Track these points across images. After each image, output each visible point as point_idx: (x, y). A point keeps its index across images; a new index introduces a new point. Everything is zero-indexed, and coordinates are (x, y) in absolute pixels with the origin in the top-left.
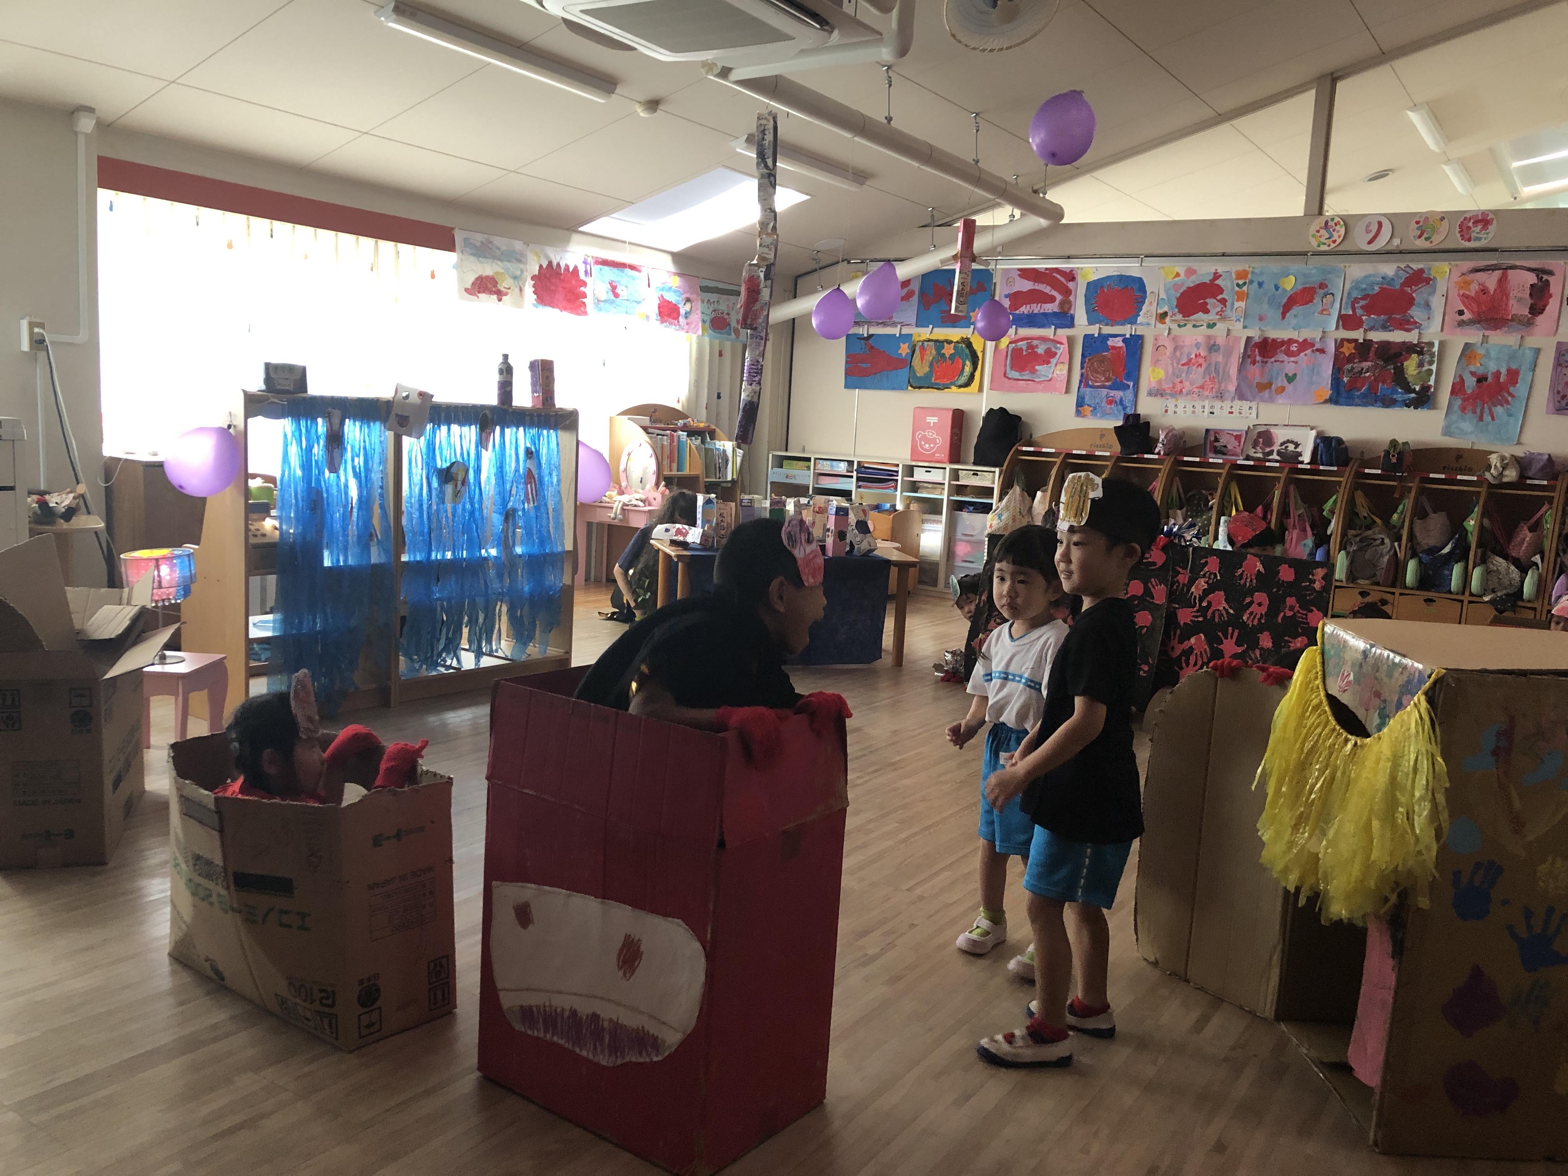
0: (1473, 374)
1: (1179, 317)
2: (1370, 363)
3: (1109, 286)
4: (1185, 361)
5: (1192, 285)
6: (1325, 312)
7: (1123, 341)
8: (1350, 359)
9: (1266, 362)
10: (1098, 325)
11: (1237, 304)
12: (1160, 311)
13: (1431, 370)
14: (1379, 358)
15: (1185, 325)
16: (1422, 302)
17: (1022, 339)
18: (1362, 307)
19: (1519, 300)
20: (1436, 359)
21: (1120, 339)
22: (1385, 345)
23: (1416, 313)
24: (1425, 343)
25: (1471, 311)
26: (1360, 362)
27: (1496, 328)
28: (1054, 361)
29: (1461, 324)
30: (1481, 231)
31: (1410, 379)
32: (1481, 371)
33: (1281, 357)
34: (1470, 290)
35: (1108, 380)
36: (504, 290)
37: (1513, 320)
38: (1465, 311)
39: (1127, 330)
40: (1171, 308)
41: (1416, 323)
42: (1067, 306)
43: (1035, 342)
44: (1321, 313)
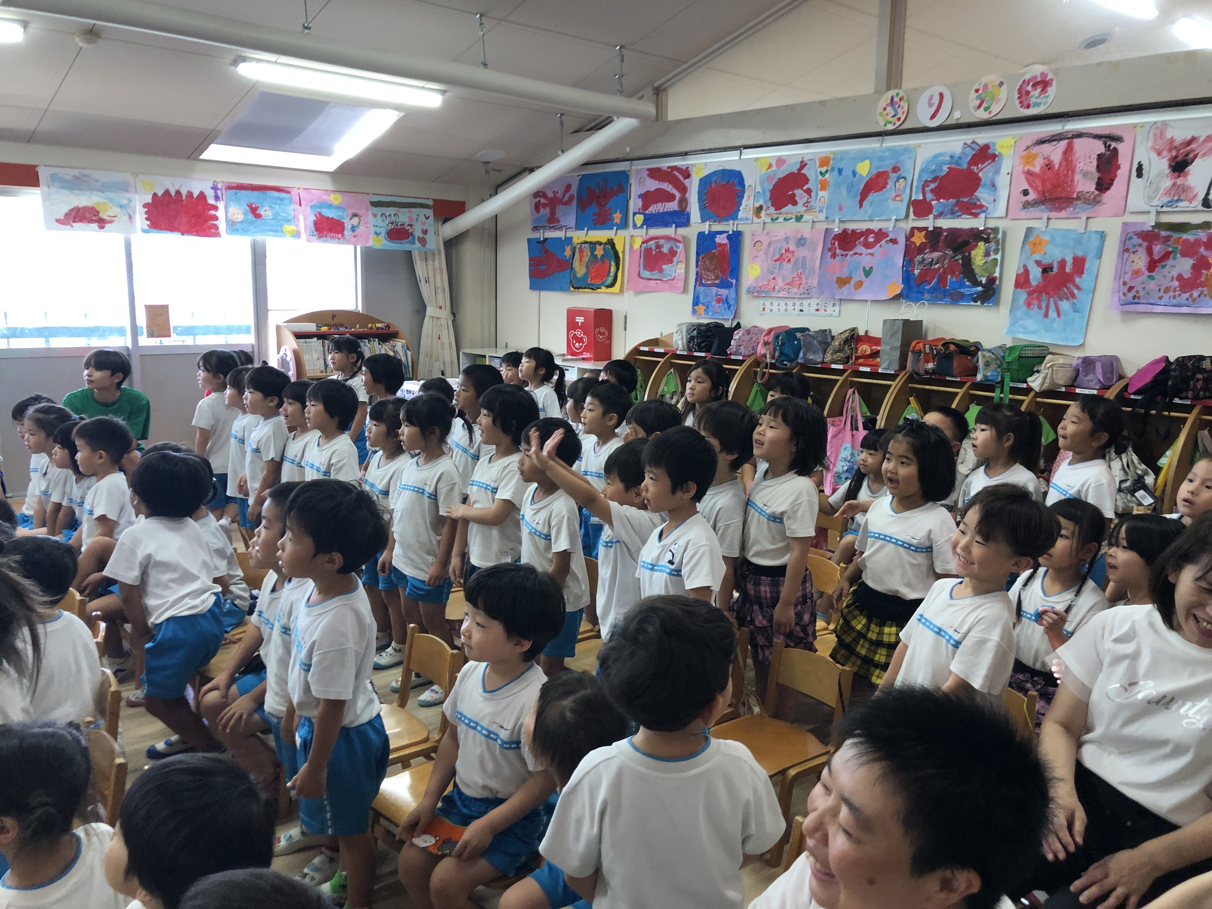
0: (1038, 263)
1: (772, 210)
2: (939, 254)
3: (716, 181)
4: (777, 257)
5: (782, 176)
6: (898, 198)
7: (729, 237)
8: (921, 250)
9: (846, 255)
10: (708, 223)
11: (822, 194)
12: (757, 205)
13: (996, 259)
14: (947, 247)
15: (777, 218)
16: (988, 183)
17: (651, 239)
18: (932, 191)
19: (1085, 174)
20: (1000, 247)
21: (725, 235)
22: (954, 232)
23: (982, 195)
24: (991, 229)
25: (1035, 189)
26: (931, 252)
27: (1060, 209)
28: (675, 259)
29: (1026, 205)
30: (1040, 94)
31: (977, 271)
32: (1046, 261)
33: (860, 249)
34: (1034, 166)
35: (717, 278)
36: (108, 218)
37: (1078, 198)
38: (1030, 191)
39: (729, 227)
40: (765, 202)
41: (982, 206)
42: (684, 204)
43: (662, 242)
44: (894, 199)
